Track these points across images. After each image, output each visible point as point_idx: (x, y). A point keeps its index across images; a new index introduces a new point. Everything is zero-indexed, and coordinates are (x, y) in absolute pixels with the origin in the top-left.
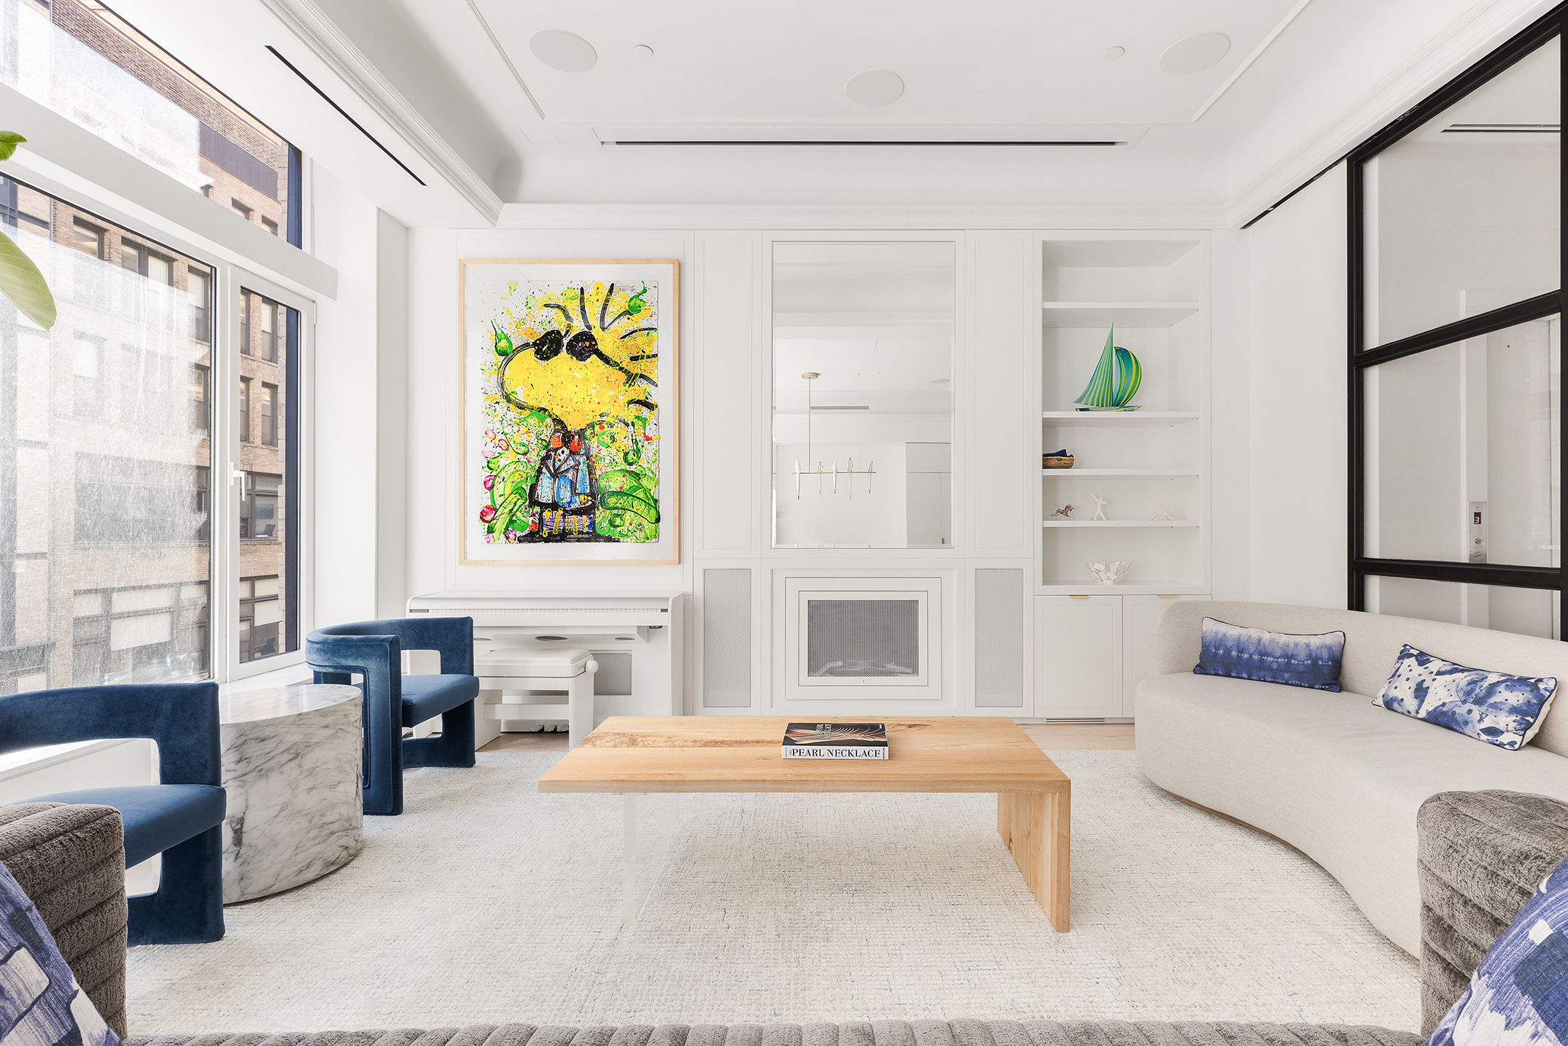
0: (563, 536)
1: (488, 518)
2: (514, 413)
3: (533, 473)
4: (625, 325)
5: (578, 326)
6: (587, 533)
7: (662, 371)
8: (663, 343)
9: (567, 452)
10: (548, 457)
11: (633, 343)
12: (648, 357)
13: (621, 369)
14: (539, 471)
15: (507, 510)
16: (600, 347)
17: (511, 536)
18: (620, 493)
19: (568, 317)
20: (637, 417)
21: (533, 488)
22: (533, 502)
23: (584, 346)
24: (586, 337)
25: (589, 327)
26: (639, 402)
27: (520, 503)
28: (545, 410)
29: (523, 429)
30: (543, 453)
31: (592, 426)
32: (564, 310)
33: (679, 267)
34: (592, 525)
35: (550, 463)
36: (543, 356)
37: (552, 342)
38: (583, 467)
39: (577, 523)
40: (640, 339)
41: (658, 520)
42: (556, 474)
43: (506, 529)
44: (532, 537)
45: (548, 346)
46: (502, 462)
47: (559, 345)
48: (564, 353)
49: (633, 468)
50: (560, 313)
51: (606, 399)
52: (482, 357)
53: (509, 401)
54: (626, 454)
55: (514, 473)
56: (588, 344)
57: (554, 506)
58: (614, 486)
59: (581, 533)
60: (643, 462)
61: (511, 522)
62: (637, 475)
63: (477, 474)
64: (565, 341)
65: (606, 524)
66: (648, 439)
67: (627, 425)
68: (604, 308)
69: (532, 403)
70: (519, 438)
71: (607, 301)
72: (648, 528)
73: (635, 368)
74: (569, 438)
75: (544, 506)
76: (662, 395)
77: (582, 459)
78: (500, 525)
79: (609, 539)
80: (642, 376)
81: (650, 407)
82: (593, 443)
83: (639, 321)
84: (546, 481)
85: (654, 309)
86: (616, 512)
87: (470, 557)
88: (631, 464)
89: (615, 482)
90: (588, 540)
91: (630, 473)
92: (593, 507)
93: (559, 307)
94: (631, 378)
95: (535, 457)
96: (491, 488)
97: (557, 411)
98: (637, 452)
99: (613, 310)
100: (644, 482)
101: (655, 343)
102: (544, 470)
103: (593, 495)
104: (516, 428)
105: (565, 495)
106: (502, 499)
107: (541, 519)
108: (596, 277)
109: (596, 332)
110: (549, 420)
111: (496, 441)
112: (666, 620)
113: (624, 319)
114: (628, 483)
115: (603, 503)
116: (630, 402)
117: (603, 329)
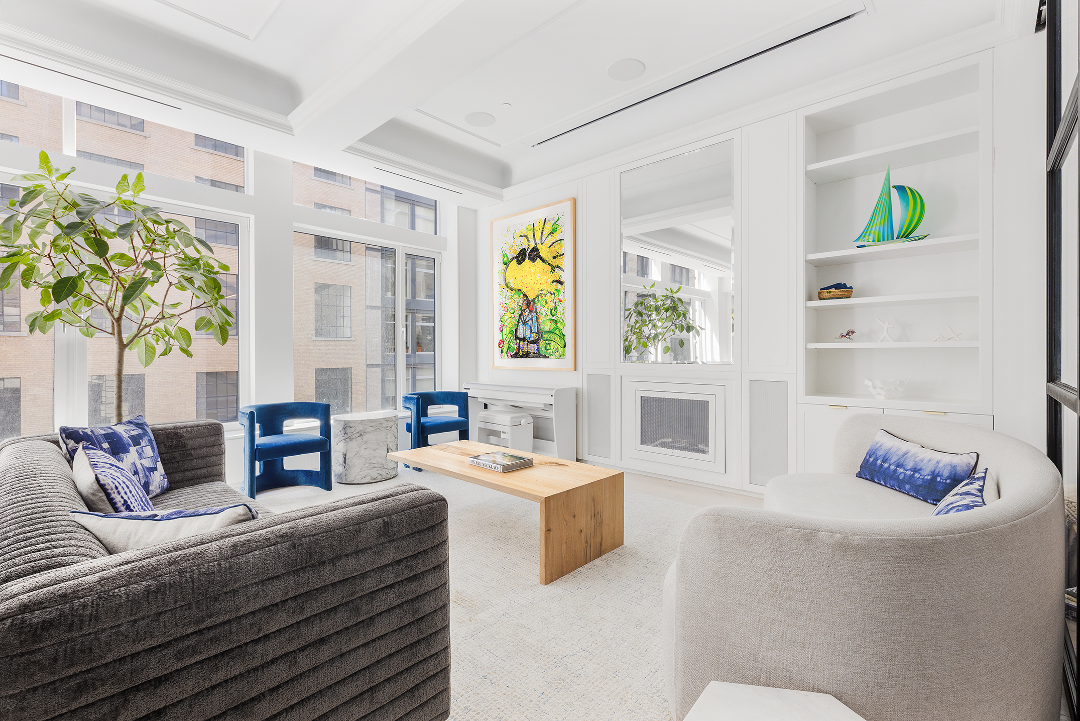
0: (526, 355)
1: (501, 346)
2: (509, 293)
3: (517, 323)
4: (551, 240)
5: (532, 245)
6: (537, 353)
7: (566, 262)
8: (567, 247)
9: (528, 311)
10: (521, 314)
11: (554, 249)
12: (560, 256)
13: (549, 264)
14: (518, 322)
15: (507, 342)
16: (541, 254)
17: (509, 355)
18: (549, 332)
19: (528, 241)
20: (556, 290)
21: (516, 330)
22: (517, 338)
23: (534, 254)
24: (535, 249)
25: (536, 244)
26: (557, 281)
27: (512, 338)
28: (520, 290)
29: (513, 301)
30: (520, 313)
31: (537, 296)
32: (527, 237)
33: (575, 201)
34: (538, 349)
35: (522, 317)
36: (520, 262)
37: (522, 254)
38: (534, 319)
39: (533, 348)
40: (557, 245)
41: (565, 346)
42: (524, 323)
43: (507, 351)
44: (516, 355)
45: (521, 257)
46: (506, 318)
47: (525, 256)
48: (527, 260)
49: (554, 318)
50: (525, 238)
51: (543, 281)
52: (499, 266)
53: (508, 287)
54: (551, 310)
55: (510, 324)
56: (536, 253)
57: (524, 339)
58: (547, 329)
59: (534, 353)
60: (558, 314)
61: (509, 347)
62: (556, 321)
63: (497, 324)
64: (527, 253)
65: (543, 349)
66: (560, 301)
67: (552, 294)
68: (542, 233)
69: (516, 287)
70: (512, 305)
71: (543, 228)
72: (561, 350)
73: (555, 263)
74: (529, 303)
75: (520, 339)
76: (566, 276)
77: (534, 314)
78: (505, 350)
79: (545, 357)
80: (558, 267)
81: (560, 282)
82: (538, 305)
83: (557, 236)
84: (521, 326)
85: (562, 228)
86: (547, 342)
87: (495, 365)
88: (553, 316)
89: (547, 326)
90: (537, 357)
91: (553, 320)
92: (538, 339)
93: (525, 236)
94: (553, 268)
95: (517, 315)
96: (502, 331)
97: (524, 290)
98: (556, 309)
99: (546, 232)
100: (559, 325)
101: (563, 248)
102: (520, 321)
103: (538, 333)
104: (510, 301)
105: (528, 333)
106: (506, 336)
107: (519, 346)
108: (537, 216)
109: (539, 246)
110: (522, 295)
111: (503, 308)
112: (551, 400)
113: (550, 236)
114: (553, 326)
115: (542, 337)
116: (553, 282)
117: (542, 244)
